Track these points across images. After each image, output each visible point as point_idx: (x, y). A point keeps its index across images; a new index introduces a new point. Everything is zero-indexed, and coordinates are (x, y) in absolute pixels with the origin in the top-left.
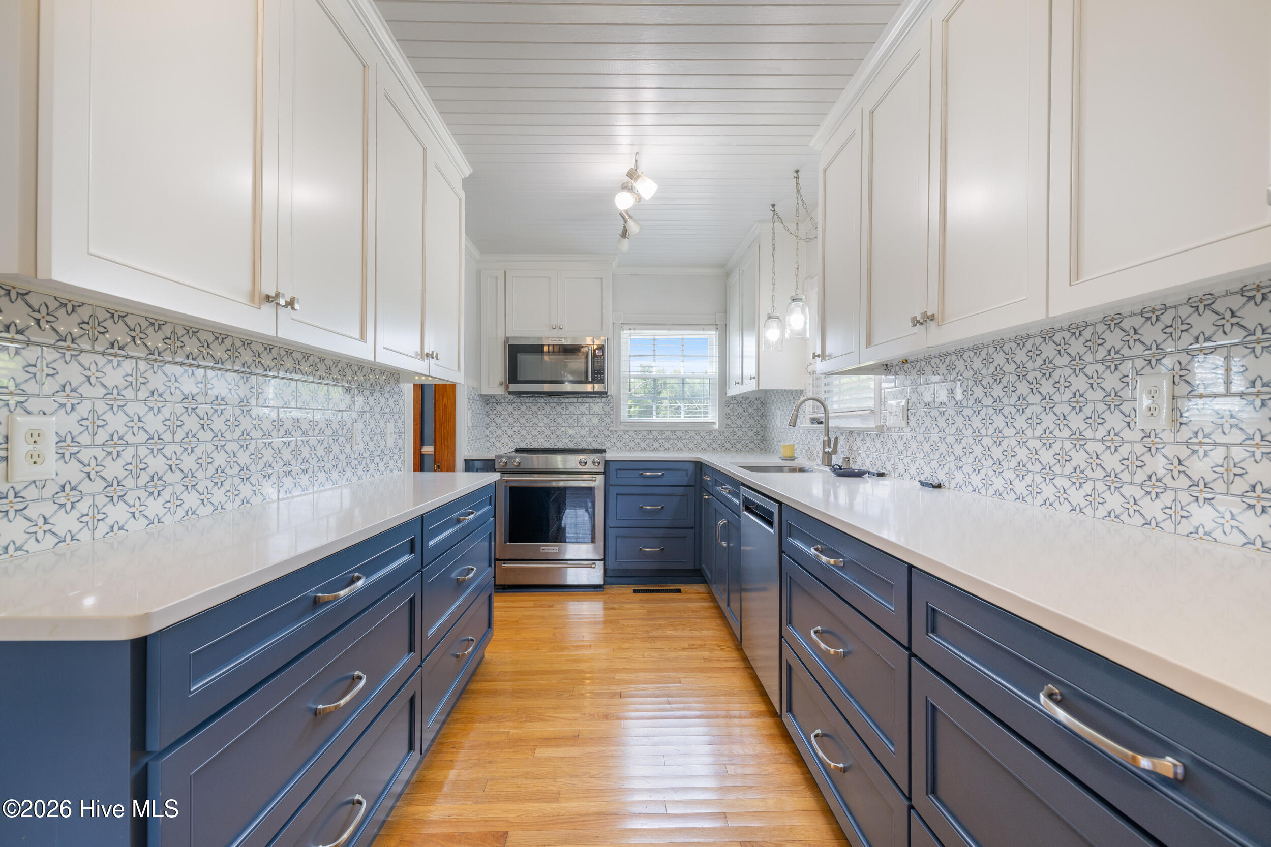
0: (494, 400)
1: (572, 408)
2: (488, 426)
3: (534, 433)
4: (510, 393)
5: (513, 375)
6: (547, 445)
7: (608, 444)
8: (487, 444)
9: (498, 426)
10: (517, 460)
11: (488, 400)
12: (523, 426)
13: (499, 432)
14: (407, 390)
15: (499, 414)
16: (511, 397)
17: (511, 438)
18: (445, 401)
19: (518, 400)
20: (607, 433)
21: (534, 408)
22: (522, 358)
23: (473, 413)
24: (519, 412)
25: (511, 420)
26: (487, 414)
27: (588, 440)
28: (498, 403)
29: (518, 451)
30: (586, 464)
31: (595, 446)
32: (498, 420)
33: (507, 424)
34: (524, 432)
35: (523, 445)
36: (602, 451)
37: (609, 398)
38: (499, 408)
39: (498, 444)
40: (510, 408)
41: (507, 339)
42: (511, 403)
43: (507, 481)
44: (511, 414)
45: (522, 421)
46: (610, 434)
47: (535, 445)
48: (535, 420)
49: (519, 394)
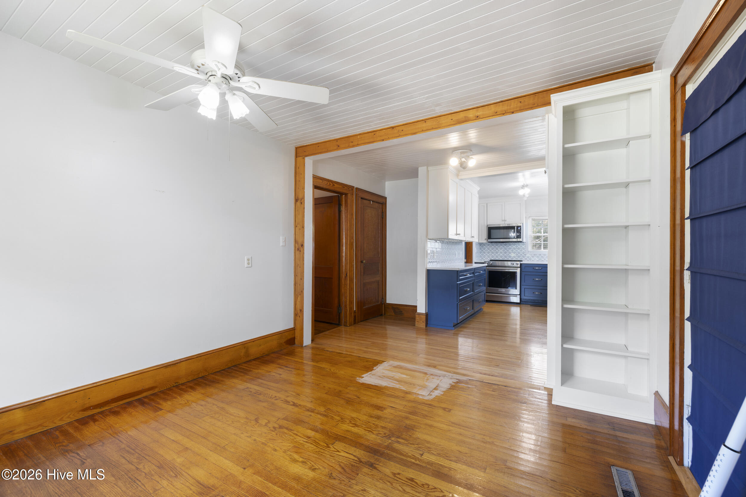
0: (483, 244)
1: (510, 247)
2: (481, 253)
3: (497, 255)
4: (488, 242)
5: (489, 236)
6: (501, 259)
7: (524, 259)
8: (481, 258)
9: (484, 253)
10: (491, 263)
11: (481, 244)
12: (493, 253)
13: (485, 255)
14: (464, 243)
15: (484, 249)
16: (489, 243)
17: (489, 257)
18: (470, 245)
19: (491, 244)
20: (523, 255)
21: (497, 247)
22: (492, 231)
23: (477, 249)
24: (491, 248)
25: (489, 251)
26: (481, 249)
27: (516, 257)
28: (484, 245)
29: (491, 260)
30: (513, 264)
31: (519, 259)
32: (484, 251)
33: (487, 252)
34: (493, 255)
35: (493, 259)
36: (522, 261)
37: (524, 243)
38: (484, 247)
39: (484, 259)
40: (488, 247)
41: (487, 225)
42: (488, 245)
43: (488, 269)
44: (488, 249)
45: (493, 251)
46: (524, 255)
47: (497, 259)
48: (497, 251)
49: (492, 242)
